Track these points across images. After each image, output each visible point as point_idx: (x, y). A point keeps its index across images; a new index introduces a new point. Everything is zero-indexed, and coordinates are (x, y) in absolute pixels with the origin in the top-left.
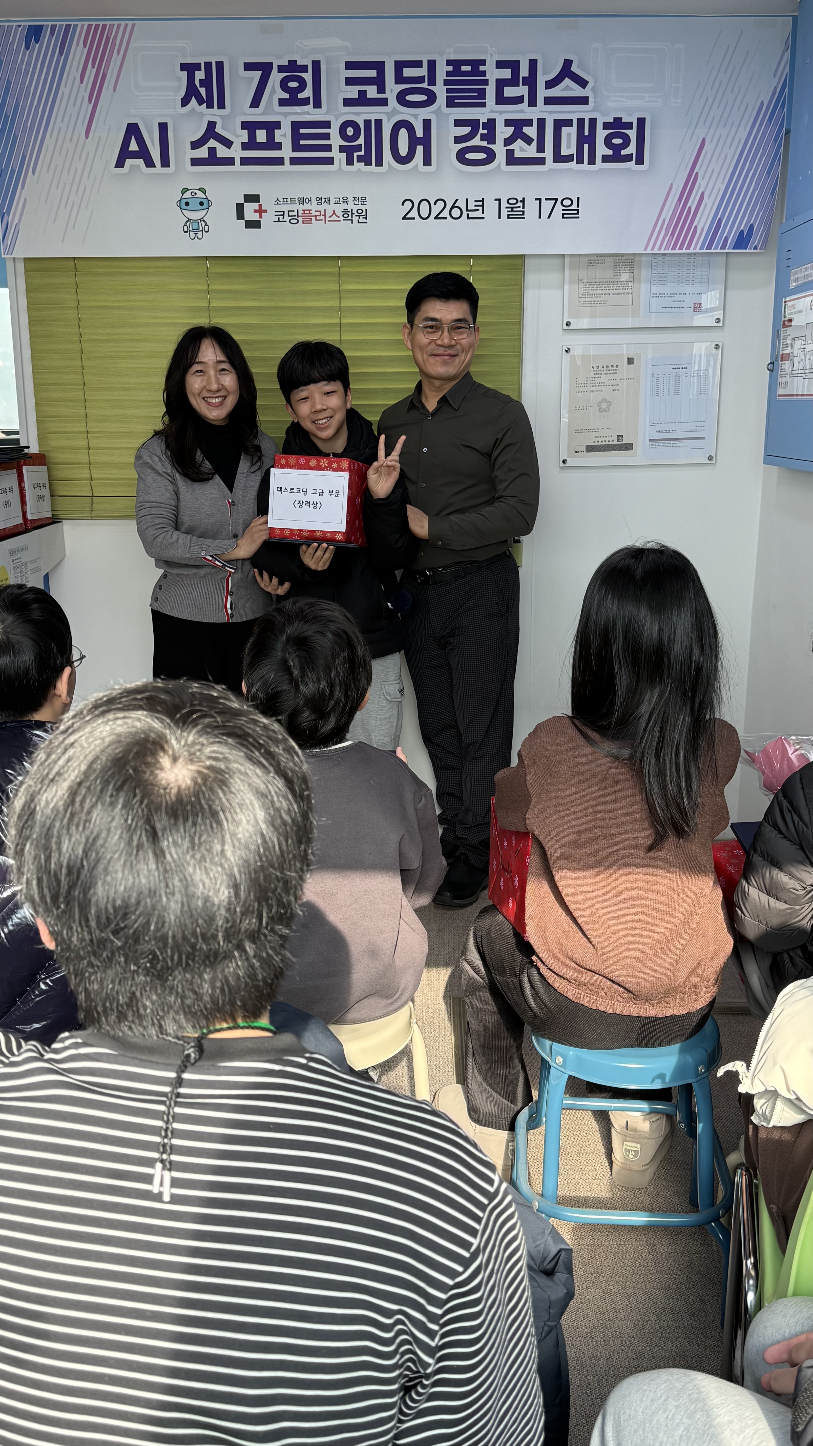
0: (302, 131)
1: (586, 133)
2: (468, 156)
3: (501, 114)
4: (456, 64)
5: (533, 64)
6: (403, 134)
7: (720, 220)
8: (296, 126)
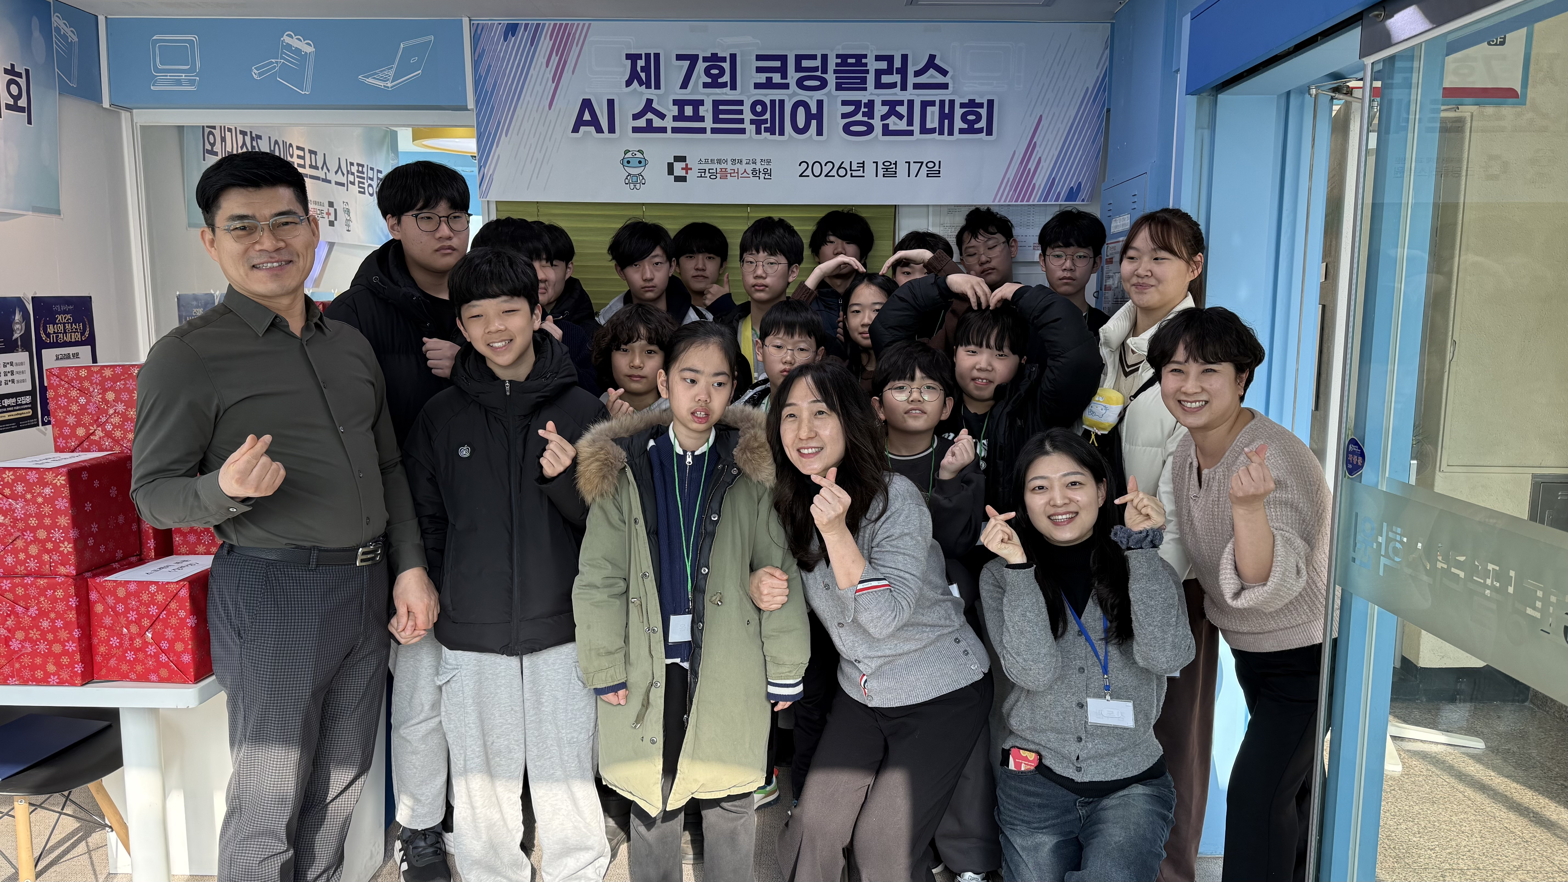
0: (721, 107)
1: (947, 111)
2: (852, 128)
3: (879, 96)
4: (843, 57)
5: (905, 58)
6: (801, 111)
7: (1054, 179)
8: (716, 104)
